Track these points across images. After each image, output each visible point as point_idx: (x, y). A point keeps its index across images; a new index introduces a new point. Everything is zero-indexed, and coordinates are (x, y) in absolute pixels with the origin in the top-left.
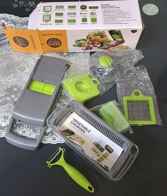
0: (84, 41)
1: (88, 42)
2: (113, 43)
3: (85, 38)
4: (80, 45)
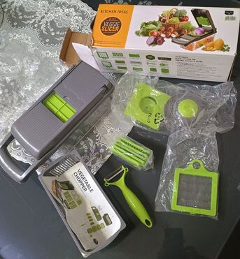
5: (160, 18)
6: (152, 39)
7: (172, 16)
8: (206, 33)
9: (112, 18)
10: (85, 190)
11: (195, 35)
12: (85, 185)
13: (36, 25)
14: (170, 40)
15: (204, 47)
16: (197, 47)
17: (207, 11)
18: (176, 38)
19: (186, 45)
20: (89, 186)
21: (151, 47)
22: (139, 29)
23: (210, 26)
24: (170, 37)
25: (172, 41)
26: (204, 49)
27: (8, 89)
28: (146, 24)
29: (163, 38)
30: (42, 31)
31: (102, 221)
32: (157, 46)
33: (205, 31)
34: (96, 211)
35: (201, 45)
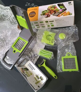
0: (46, 12)
1: (48, 12)
2: (61, 11)
3: (47, 9)
4: (44, 14)
5: (48, 9)
6: (46, 16)
7: (51, 7)
8: (63, 11)
9: (32, 12)
10: (33, 69)
11: (60, 12)
12: (32, 68)
13: (9, 19)
14: (52, 15)
15: (63, 15)
16: (61, 16)
17: (63, 4)
18: (54, 14)
19: (57, 15)
20: (33, 68)
21: (46, 18)
22: (41, 13)
23: (64, 8)
24: (52, 14)
25: (53, 15)
26: (63, 16)
27: (2, 41)
28: (44, 11)
29: (50, 15)
30: (11, 21)
31: (40, 79)
32: (48, 18)
33: (63, 10)
34: (37, 76)
35: (62, 15)
